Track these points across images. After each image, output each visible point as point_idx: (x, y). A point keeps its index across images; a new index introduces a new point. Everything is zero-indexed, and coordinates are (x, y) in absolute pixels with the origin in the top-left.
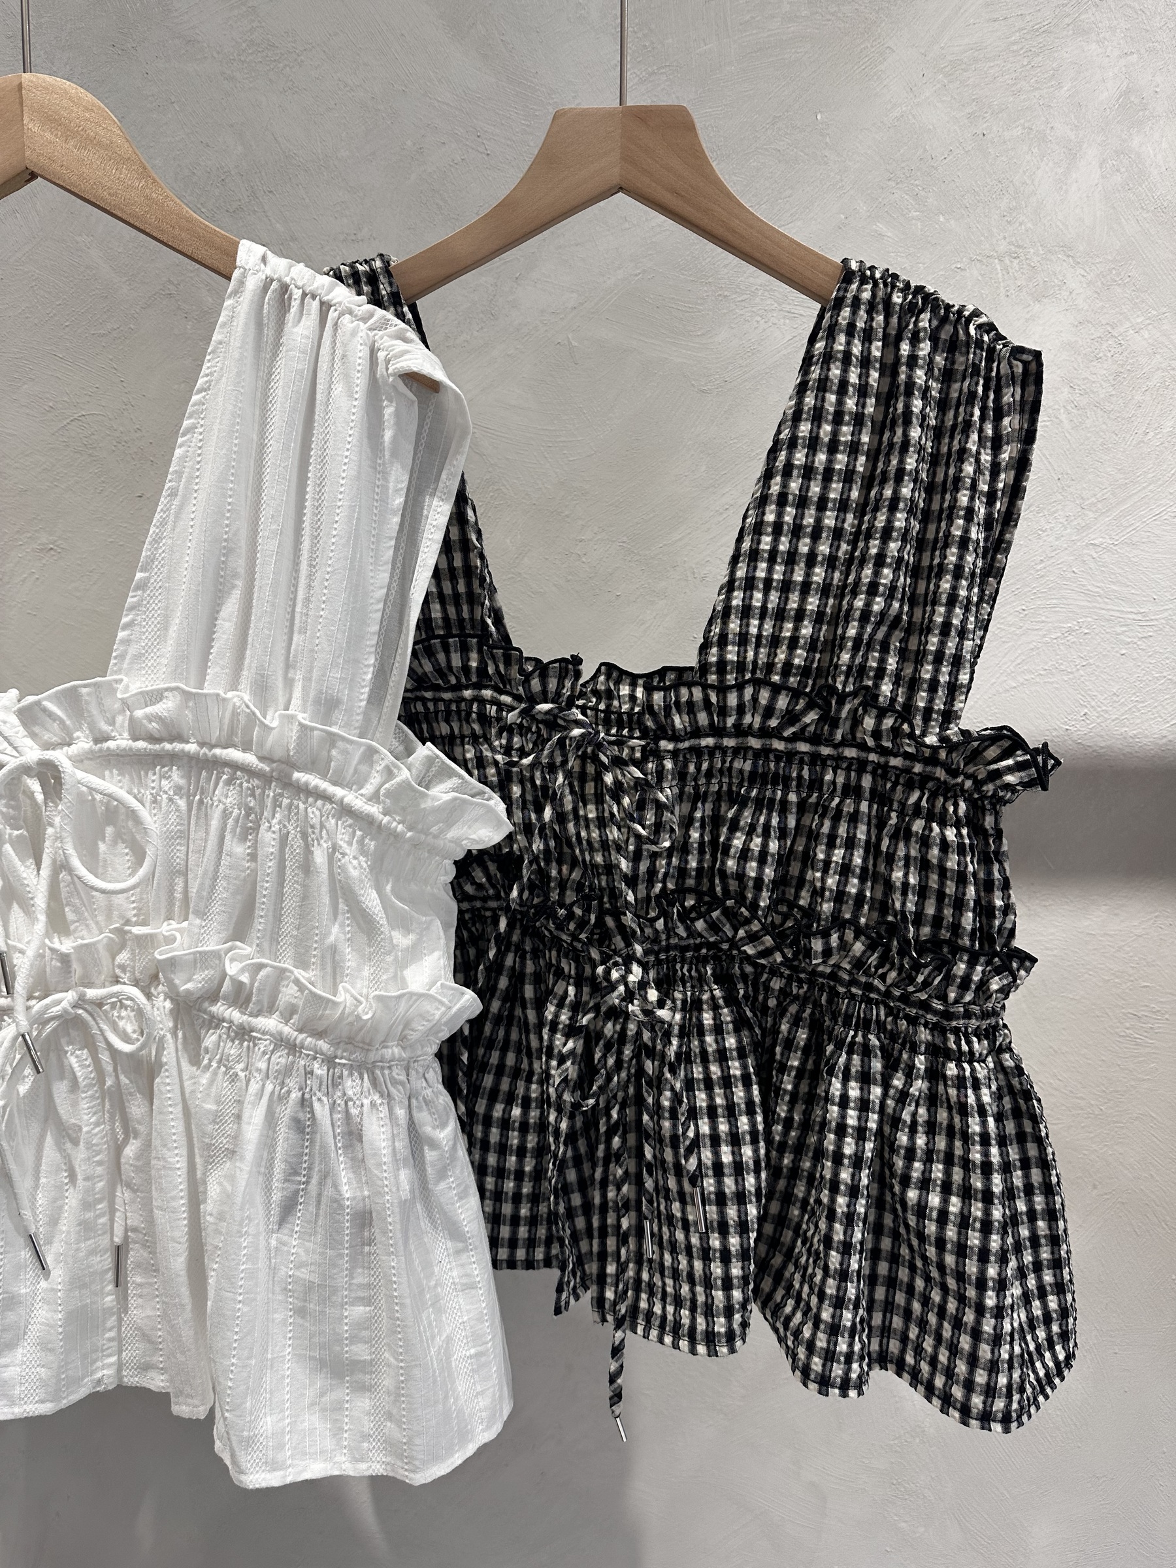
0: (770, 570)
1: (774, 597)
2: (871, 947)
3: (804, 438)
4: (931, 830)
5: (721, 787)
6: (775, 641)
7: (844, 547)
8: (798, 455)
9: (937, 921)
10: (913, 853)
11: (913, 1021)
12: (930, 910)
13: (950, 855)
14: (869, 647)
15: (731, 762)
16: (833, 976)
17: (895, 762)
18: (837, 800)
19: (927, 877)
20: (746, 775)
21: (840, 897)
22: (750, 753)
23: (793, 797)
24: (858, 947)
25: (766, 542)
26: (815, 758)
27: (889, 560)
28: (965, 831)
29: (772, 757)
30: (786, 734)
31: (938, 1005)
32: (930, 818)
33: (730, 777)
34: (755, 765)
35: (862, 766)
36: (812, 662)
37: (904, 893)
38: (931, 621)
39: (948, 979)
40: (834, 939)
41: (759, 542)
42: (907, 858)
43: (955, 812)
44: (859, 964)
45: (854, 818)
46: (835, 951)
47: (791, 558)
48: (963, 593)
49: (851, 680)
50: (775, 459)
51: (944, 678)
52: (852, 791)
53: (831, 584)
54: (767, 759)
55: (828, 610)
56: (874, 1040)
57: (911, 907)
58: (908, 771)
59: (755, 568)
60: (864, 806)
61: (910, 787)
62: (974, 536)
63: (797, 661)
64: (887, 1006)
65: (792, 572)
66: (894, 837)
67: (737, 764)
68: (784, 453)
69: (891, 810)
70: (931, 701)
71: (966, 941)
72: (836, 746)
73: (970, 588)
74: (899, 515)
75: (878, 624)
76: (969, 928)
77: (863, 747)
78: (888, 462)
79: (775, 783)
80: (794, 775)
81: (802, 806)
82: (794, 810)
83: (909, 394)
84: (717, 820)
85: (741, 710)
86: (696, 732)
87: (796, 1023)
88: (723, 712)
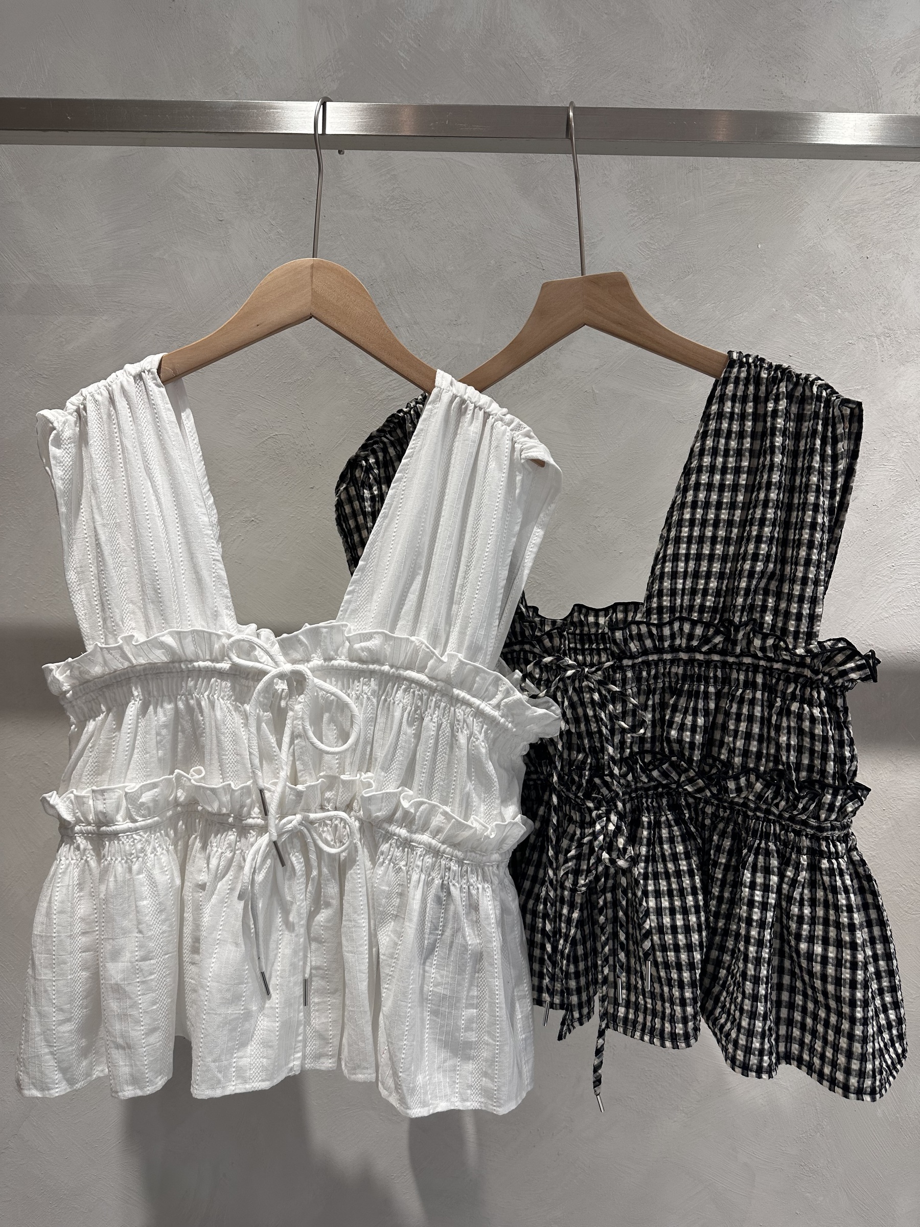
0: (688, 548)
1: (692, 564)
2: (767, 786)
3: (707, 466)
4: (804, 709)
5: (664, 684)
6: (694, 592)
7: (735, 531)
8: (703, 477)
9: (810, 768)
10: (792, 724)
11: (798, 833)
12: (806, 761)
13: (817, 726)
14: (756, 592)
15: (670, 668)
16: (745, 804)
17: (777, 666)
18: (740, 691)
19: (802, 740)
20: (680, 676)
21: (746, 753)
22: (681, 662)
23: (712, 689)
24: (758, 786)
25: (685, 531)
26: (724, 664)
27: (764, 539)
28: (825, 710)
29: (696, 664)
30: (703, 650)
31: (813, 822)
32: (802, 702)
33: (670, 678)
34: (685, 670)
35: (756, 669)
36: (719, 603)
37: (788, 751)
38: (795, 575)
39: (820, 806)
40: (743, 781)
41: (681, 532)
42: (789, 727)
43: (819, 697)
44: (759, 797)
45: (752, 702)
46: (744, 789)
47: (701, 540)
48: (815, 557)
49: (745, 613)
50: (689, 479)
51: (806, 612)
52: (750, 685)
53: (728, 555)
54: (693, 666)
55: (728, 571)
56: (772, 846)
57: (792, 759)
58: (786, 671)
59: (679, 548)
60: (759, 695)
61: (788, 681)
62: (820, 521)
63: (708, 604)
64: (780, 824)
65: (702, 548)
66: (780, 714)
67: (674, 670)
68: (694, 476)
69: (776, 697)
70: (798, 626)
71: (830, 781)
72: (737, 657)
73: (820, 554)
74: (769, 511)
75: (760, 579)
76: (831, 772)
77: (755, 656)
78: (762, 477)
79: (699, 681)
80: (712, 675)
81: (719, 695)
82: (713, 697)
83: (773, 435)
84: (663, 705)
85: (673, 636)
86: (645, 652)
87: (723, 835)
88: (661, 638)
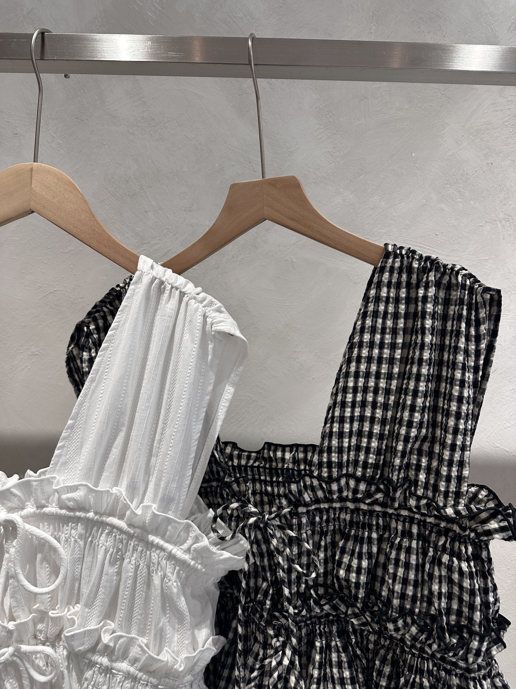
0: (353, 412)
1: (356, 425)
2: (421, 631)
3: (367, 342)
4: (453, 562)
5: (335, 527)
6: (358, 448)
7: (392, 398)
8: (364, 351)
9: (459, 613)
10: (443, 573)
11: (449, 672)
12: (455, 606)
13: (465, 579)
14: (411, 453)
15: (339, 514)
16: (402, 640)
17: (429, 520)
18: (398, 539)
19: (452, 588)
20: (348, 522)
21: (403, 596)
22: (349, 511)
23: (374, 535)
24: (414, 630)
25: (349, 397)
26: (385, 514)
27: (417, 409)
28: (472, 564)
29: (361, 513)
30: (367, 502)
31: (462, 664)
32: (452, 554)
33: (339, 522)
34: (352, 517)
35: (412, 520)
36: (379, 461)
37: (440, 599)
38: (444, 442)
39: (468, 651)
40: (400, 623)
41: (346, 397)
42: (440, 576)
43: (466, 552)
44: (414, 639)
45: (409, 551)
46: (402, 629)
47: (363, 404)
48: (462, 427)
49: (402, 471)
50: (352, 352)
51: (454, 474)
52: (407, 534)
53: (386, 419)
54: (358, 514)
55: (387, 432)
56: (425, 682)
57: (443, 605)
58: (438, 525)
59: (344, 411)
60: (414, 544)
61: (439, 534)
62: (466, 394)
63: (370, 461)
64: (433, 661)
65: (364, 411)
66: (432, 563)
67: (343, 516)
68: (356, 350)
69: (429, 546)
70: (448, 487)
71: (477, 628)
72: (396, 509)
73: (466, 423)
74: (421, 384)
75: (414, 442)
76: (478, 621)
77: (410, 510)
78: (414, 353)
79: (364, 528)
80: (374, 523)
81: (380, 539)
82: (376, 542)
83: (423, 318)
84: (334, 544)
85: (340, 490)
86: (317, 501)
87: (383, 661)
88: (331, 492)
